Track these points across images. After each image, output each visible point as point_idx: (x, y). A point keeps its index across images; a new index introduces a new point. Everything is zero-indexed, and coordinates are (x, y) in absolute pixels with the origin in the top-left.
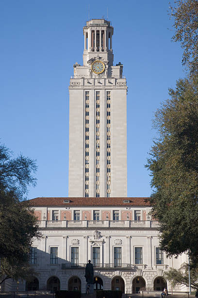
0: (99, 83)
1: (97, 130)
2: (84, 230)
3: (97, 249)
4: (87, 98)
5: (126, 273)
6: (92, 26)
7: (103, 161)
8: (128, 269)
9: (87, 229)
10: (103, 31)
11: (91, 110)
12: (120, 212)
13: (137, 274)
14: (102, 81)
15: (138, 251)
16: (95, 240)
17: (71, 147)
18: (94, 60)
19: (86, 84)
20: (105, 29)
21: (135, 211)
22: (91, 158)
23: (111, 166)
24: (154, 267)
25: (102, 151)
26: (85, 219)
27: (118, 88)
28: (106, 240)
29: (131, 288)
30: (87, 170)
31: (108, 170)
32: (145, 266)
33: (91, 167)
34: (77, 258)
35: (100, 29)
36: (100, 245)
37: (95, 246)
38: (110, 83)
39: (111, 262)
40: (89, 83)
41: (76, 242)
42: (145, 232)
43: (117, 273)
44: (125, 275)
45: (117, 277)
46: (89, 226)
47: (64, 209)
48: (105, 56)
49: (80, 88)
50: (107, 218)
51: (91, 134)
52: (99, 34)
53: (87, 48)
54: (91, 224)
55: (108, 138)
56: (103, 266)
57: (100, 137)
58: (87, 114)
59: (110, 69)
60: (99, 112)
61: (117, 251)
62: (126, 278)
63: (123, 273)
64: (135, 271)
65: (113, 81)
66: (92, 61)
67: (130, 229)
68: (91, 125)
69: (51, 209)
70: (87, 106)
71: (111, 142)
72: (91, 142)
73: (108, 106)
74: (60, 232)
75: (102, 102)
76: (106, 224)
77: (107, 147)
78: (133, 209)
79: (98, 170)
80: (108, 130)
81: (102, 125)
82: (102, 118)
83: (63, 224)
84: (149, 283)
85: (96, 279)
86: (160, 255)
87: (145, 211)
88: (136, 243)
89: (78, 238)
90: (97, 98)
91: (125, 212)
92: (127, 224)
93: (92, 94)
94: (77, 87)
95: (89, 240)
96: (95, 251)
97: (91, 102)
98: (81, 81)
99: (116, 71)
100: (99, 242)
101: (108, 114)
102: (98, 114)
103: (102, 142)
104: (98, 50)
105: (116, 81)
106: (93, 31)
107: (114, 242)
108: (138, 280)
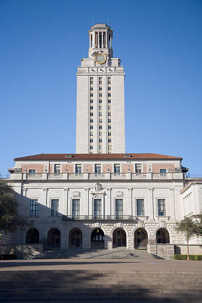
0: (101, 70)
1: (100, 108)
2: (86, 182)
3: (98, 202)
4: (91, 82)
5: (128, 224)
6: (96, 28)
7: (105, 133)
8: (131, 221)
9: (88, 181)
10: (104, 33)
11: (95, 92)
12: (121, 166)
13: (139, 225)
14: (104, 69)
15: (140, 203)
16: (96, 192)
17: (77, 122)
18: (97, 53)
19: (91, 71)
20: (106, 31)
21: (136, 164)
22: (95, 131)
23: (111, 137)
24: (156, 219)
25: (104, 125)
26: (87, 172)
27: (117, 74)
28: (108, 193)
29: (133, 239)
30: (91, 141)
31: (109, 141)
32: (147, 217)
33: (95, 138)
34: (78, 210)
35: (102, 31)
36: (101, 197)
37: (96, 198)
38: (110, 70)
39: (113, 214)
40: (93, 70)
41: (77, 194)
42: (146, 184)
43: (118, 225)
44: (127, 227)
45: (118, 228)
46: (90, 179)
47: (66, 163)
48: (106, 51)
49: (86, 74)
50: (109, 170)
51: (95, 111)
52: (101, 36)
53: (91, 46)
54: (93, 177)
55: (109, 114)
56: (104, 217)
57: (102, 114)
58: (92, 95)
59: (110, 60)
60: (101, 94)
61: (118, 203)
62: (128, 229)
63: (125, 225)
64: (137, 223)
65: (112, 69)
66: (96, 54)
67: (131, 181)
68: (95, 104)
69: (53, 163)
70: (92, 89)
71: (112, 118)
72: (95, 118)
73: (109, 89)
74: (61, 184)
75: (104, 86)
76: (107, 177)
77: (108, 122)
78: (134, 163)
79: (100, 141)
80: (109, 108)
81: (104, 104)
82: (104, 99)
83: (65, 177)
84: (151, 235)
85: (98, 231)
86: (162, 207)
87: (146, 164)
88: (138, 194)
89: (80, 190)
90: (100, 82)
91: (126, 165)
92: (128, 176)
93: (95, 79)
94: (83, 74)
95: (90, 192)
96: (96, 203)
97: (95, 86)
98: (86, 69)
99: (115, 62)
100: (100, 194)
101: (109, 95)
102: (100, 95)
103: (104, 118)
104: (100, 47)
105: (115, 69)
106: (96, 33)
107: (115, 194)
108: (140, 231)
